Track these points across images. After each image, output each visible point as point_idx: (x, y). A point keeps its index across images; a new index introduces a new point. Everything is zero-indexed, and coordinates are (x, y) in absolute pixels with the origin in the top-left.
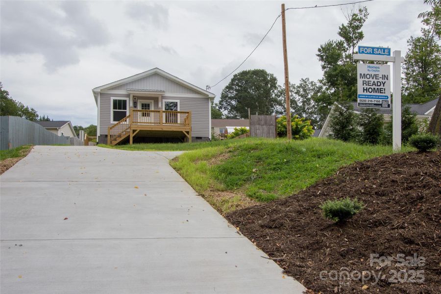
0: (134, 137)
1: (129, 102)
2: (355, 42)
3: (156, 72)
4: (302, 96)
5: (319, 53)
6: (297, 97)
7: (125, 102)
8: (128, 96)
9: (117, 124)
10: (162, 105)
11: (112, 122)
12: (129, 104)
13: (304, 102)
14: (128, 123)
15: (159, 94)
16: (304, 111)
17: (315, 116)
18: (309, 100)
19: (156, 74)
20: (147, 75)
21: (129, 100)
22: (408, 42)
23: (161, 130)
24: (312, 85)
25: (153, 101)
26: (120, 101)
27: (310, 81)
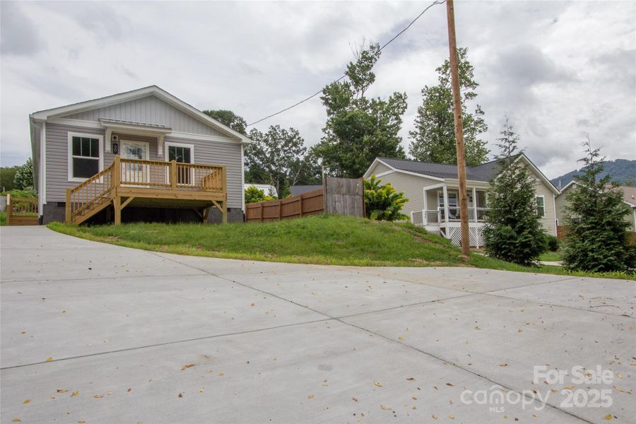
0: (123, 211)
1: (104, 144)
2: (364, 85)
3: (152, 92)
4: (270, 146)
5: (324, 96)
6: (265, 147)
7: (96, 142)
8: (102, 131)
9: (85, 183)
10: (164, 152)
11: (71, 178)
12: (104, 147)
13: (272, 153)
14: (102, 182)
15: (158, 133)
16: (274, 164)
17: (285, 169)
18: (278, 150)
19: (153, 97)
20: (137, 96)
21: (104, 140)
22: (422, 92)
23: (175, 198)
24: (283, 134)
25: (147, 144)
26: (86, 141)
27: (281, 128)
